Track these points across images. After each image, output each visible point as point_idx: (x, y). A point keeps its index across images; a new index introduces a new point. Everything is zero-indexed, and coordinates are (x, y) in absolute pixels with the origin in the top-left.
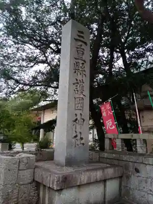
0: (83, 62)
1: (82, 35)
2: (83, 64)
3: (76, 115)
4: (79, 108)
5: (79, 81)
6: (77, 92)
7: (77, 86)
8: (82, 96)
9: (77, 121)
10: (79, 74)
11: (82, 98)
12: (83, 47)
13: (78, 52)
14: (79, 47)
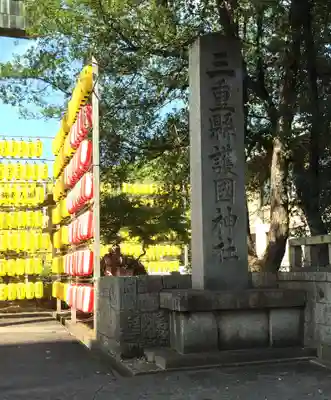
3: (218, 210)
4: (223, 197)
5: (221, 150)
6: (218, 170)
7: (218, 159)
9: (222, 221)
10: (220, 137)
12: (226, 83)
13: (217, 96)
14: (217, 86)
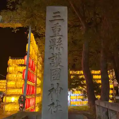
2: (60, 38)
3: (52, 85)
5: (55, 55)
6: (53, 65)
7: (53, 59)
11: (59, 69)
12: (59, 24)
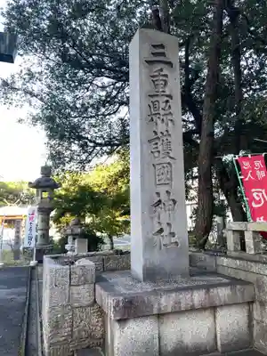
0: (166, 99)
1: (161, 50)
2: (167, 101)
3: (158, 194)
4: (162, 182)
5: (160, 135)
6: (156, 154)
7: (157, 144)
8: (168, 160)
9: (161, 205)
10: (159, 122)
11: (169, 163)
12: (165, 72)
13: (156, 83)
14: (156, 74)
